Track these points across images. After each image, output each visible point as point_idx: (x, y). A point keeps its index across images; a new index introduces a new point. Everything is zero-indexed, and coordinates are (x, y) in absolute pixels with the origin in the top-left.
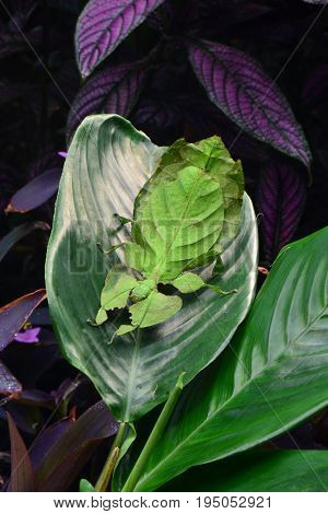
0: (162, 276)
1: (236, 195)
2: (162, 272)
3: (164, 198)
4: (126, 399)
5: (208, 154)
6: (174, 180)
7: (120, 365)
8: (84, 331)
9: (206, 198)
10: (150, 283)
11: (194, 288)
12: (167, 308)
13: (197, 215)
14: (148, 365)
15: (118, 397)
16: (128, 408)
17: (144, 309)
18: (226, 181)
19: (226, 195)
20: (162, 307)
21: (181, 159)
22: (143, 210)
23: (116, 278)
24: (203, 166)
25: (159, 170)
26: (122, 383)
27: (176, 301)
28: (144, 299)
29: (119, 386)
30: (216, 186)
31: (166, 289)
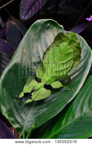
0: (47, 82)
1: (78, 54)
2: (47, 80)
3: (54, 53)
4: (23, 126)
5: (70, 38)
6: (58, 46)
7: (25, 113)
8: (14, 100)
9: (68, 55)
10: (42, 84)
11: (58, 87)
12: (45, 94)
13: (64, 60)
14: (35, 114)
15: (21, 125)
16: (24, 129)
17: (37, 94)
18: (75, 48)
19: (75, 54)
20: (44, 93)
21: (61, 39)
22: (46, 56)
23: (31, 81)
24: (68, 42)
25: (54, 42)
26: (23, 120)
27: (49, 92)
28: (38, 90)
29: (22, 121)
30: (72, 50)
31: (47, 87)
